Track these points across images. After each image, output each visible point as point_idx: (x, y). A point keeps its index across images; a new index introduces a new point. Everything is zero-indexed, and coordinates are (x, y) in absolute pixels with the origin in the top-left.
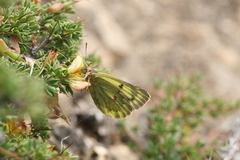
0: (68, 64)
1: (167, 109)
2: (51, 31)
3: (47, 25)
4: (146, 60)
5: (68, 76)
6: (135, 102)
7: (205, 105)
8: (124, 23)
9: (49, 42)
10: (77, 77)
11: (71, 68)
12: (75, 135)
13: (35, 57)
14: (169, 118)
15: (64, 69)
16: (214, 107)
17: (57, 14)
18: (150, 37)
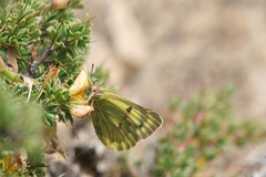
0: (70, 83)
1: (181, 138)
2: (54, 37)
3: (50, 29)
4: (164, 71)
5: (69, 99)
6: (143, 130)
7: (231, 130)
8: (144, 19)
9: (50, 53)
10: (80, 100)
11: (74, 89)
12: (71, 172)
13: (33, 75)
14: (181, 149)
15: (65, 90)
16: (242, 133)
17: (62, 10)
18: (175, 37)
